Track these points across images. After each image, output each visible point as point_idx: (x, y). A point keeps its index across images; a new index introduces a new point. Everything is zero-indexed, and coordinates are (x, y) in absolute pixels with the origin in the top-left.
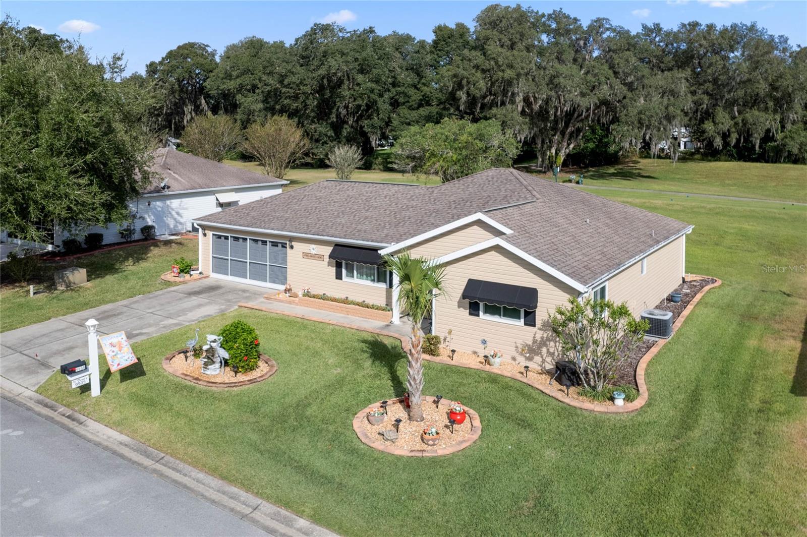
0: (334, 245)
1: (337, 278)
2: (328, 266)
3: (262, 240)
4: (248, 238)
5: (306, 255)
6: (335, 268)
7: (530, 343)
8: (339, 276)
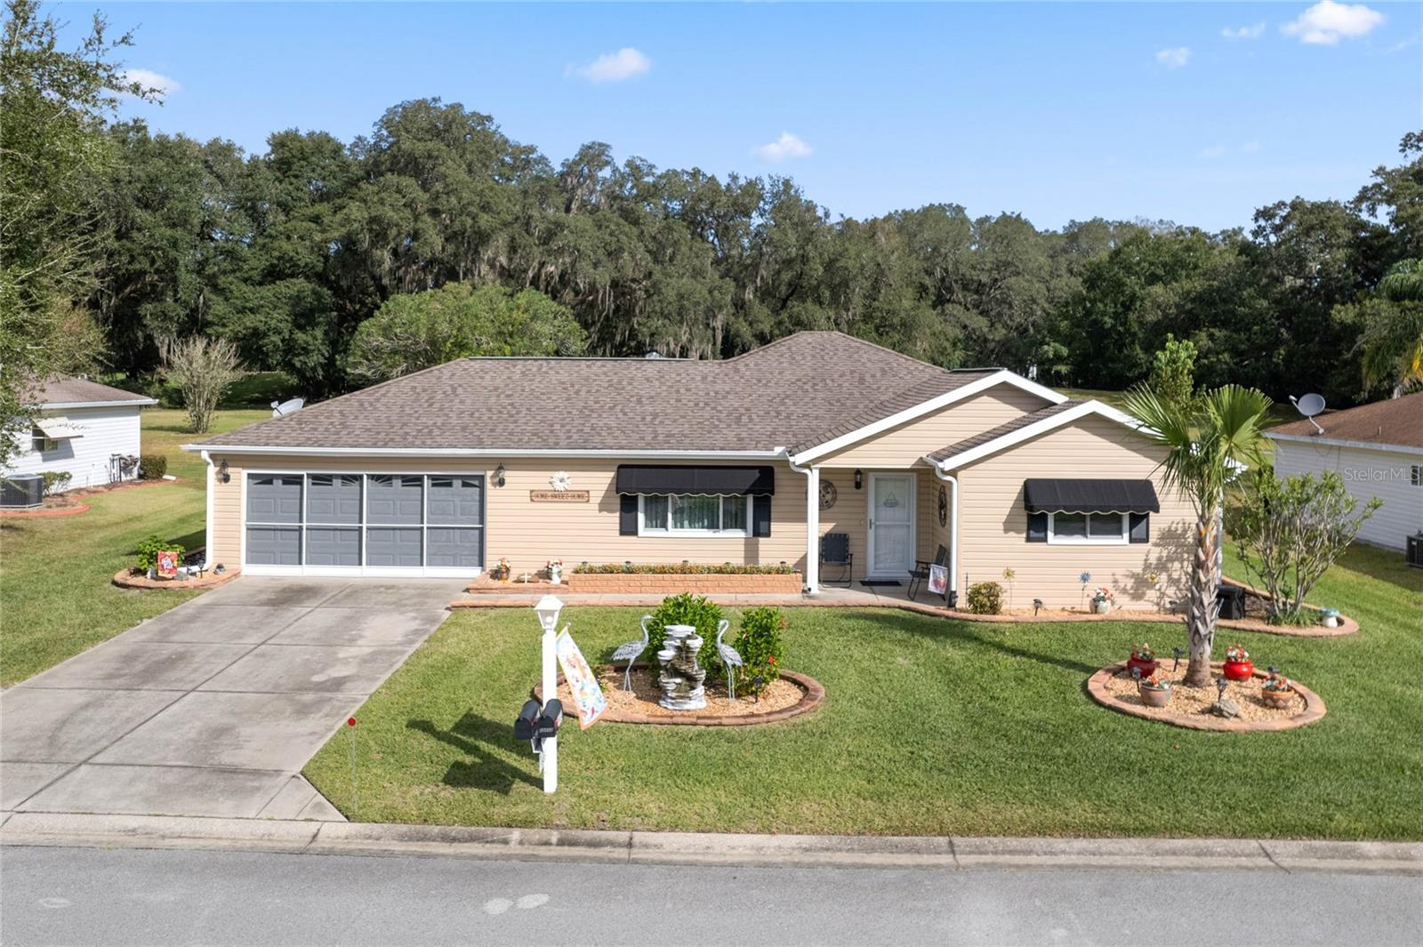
0: (616, 468)
1: (622, 533)
2: (600, 511)
3: (403, 476)
4: (364, 473)
5: (537, 496)
6: (618, 514)
7: (1139, 570)
8: (628, 529)
